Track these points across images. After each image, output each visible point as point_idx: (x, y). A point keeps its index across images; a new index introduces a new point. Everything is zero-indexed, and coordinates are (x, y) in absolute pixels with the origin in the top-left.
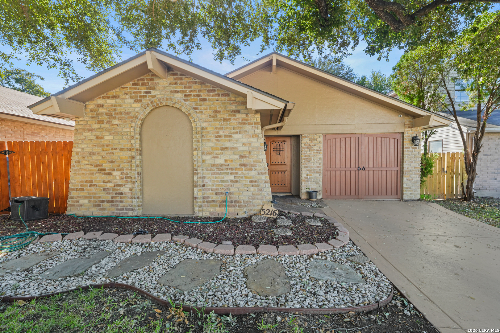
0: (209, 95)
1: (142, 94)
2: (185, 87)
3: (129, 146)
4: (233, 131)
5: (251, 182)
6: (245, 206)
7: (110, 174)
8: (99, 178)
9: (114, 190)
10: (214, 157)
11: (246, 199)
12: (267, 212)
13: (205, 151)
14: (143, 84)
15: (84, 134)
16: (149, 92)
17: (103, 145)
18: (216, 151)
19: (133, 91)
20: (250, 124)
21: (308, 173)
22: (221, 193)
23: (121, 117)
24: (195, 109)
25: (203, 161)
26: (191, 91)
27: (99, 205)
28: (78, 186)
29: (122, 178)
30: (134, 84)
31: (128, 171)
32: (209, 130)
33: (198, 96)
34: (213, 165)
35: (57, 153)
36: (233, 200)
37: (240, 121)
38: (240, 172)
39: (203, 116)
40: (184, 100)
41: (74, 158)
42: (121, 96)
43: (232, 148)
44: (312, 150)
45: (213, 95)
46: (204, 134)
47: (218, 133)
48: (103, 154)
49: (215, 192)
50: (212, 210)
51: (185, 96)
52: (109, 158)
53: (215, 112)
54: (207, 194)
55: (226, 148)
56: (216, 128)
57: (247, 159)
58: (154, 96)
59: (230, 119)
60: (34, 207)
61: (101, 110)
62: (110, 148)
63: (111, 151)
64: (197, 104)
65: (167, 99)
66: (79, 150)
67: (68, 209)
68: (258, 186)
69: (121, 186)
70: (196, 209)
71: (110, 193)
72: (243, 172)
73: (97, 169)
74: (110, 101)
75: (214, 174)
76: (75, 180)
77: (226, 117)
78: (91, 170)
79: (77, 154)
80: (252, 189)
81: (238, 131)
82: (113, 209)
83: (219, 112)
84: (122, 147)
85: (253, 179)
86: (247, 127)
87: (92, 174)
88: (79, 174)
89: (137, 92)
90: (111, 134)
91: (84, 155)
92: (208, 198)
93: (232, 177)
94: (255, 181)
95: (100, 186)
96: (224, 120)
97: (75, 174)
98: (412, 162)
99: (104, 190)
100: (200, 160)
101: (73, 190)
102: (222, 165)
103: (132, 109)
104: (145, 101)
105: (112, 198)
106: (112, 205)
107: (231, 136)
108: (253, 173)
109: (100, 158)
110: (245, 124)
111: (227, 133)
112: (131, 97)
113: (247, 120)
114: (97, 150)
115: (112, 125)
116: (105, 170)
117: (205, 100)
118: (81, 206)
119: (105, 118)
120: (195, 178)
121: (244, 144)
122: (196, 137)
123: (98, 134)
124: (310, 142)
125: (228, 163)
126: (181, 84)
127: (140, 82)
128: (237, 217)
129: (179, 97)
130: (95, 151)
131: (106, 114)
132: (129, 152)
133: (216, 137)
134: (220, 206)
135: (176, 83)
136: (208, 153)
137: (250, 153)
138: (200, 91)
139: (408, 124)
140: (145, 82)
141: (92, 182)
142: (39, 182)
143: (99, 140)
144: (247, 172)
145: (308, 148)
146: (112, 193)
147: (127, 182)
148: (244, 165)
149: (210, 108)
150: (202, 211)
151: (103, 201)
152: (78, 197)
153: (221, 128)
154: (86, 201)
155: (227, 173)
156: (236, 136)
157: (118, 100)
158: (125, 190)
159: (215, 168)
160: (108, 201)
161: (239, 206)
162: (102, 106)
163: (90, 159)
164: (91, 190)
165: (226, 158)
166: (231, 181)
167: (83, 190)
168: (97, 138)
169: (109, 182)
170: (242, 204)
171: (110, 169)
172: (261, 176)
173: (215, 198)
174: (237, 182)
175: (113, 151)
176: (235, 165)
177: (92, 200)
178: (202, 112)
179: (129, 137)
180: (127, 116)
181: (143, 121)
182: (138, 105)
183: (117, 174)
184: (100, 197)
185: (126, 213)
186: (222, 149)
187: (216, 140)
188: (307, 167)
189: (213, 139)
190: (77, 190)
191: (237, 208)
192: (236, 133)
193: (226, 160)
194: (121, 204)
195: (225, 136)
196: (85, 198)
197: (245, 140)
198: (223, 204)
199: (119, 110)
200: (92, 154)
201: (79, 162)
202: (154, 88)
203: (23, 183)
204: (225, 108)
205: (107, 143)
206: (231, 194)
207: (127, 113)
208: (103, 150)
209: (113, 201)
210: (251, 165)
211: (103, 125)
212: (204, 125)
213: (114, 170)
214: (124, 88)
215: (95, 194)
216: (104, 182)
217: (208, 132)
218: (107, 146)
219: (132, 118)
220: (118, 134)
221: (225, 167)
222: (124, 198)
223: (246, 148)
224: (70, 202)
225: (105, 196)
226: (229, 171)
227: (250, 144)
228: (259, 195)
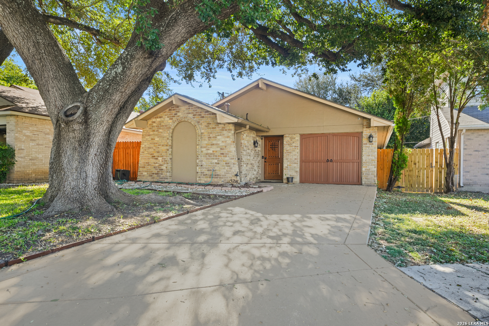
0: (205, 114)
1: (173, 115)
2: (194, 111)
3: (166, 144)
4: (217, 134)
5: (226, 163)
6: (223, 178)
7: (157, 159)
8: (152, 161)
9: (159, 167)
10: (207, 149)
11: (223, 174)
12: (233, 181)
13: (203, 146)
14: (174, 110)
15: (146, 137)
16: (177, 114)
17: (154, 143)
18: (208, 146)
19: (169, 113)
20: (226, 130)
21: (289, 163)
22: (210, 170)
23: (163, 128)
24: (198, 122)
25: (202, 152)
26: (196, 113)
27: (152, 176)
28: (142, 165)
29: (162, 161)
30: (170, 110)
31: (165, 157)
32: (205, 134)
33: (200, 115)
34: (207, 154)
35: (134, 148)
36: (216, 174)
37: (221, 129)
38: (220, 158)
39: (202, 126)
40: (193, 118)
41: (141, 150)
42: (163, 117)
43: (216, 144)
44: (291, 146)
45: (207, 115)
46: (202, 136)
47: (209, 135)
48: (154, 148)
49: (207, 170)
50: (206, 179)
51: (194, 115)
52: (157, 150)
53: (208, 124)
54: (204, 170)
55: (214, 144)
56: (208, 133)
57: (224, 150)
58: (179, 116)
59: (215, 128)
60: (124, 174)
61: (154, 124)
62: (157, 145)
63: (158, 146)
64: (199, 120)
65: (185, 117)
66: (144, 146)
67: (138, 177)
68: (229, 166)
69: (162, 165)
70: (198, 179)
71: (157, 169)
72: (222, 158)
73: (151, 156)
74: (158, 120)
75: (207, 159)
76: (141, 162)
77: (214, 127)
78: (148, 157)
79: (143, 148)
80: (226, 168)
81: (220, 134)
82: (158, 178)
83: (210, 124)
84: (163, 144)
85: (227, 162)
86: (225, 132)
87: (149, 159)
88: (143, 159)
89: (170, 114)
90: (158, 137)
91: (146, 149)
92: (204, 173)
93: (216, 161)
94: (228, 163)
95: (152, 165)
96: (213, 128)
97: (141, 159)
98: (369, 156)
99: (154, 167)
100: (200, 151)
101: (140, 167)
102: (211, 154)
103: (168, 124)
104: (174, 119)
105: (158, 172)
106: (158, 176)
107: (216, 137)
108: (227, 158)
109: (153, 150)
110: (223, 130)
111: (214, 136)
112: (168, 117)
113: (224, 128)
114: (152, 146)
115: (159, 132)
116: (155, 156)
117: (203, 117)
118: (144, 176)
119: (156, 129)
120: (197, 161)
121: (223, 142)
122: (198, 138)
123: (152, 137)
124: (290, 140)
125: (215, 153)
126: (192, 109)
127: (172, 109)
128: (219, 184)
129: (191, 116)
130: (151, 146)
131: (156, 126)
132: (166, 147)
133: (208, 138)
134: (210, 177)
135: (189, 109)
136: (204, 147)
137: (226, 147)
138: (201, 112)
139: (366, 125)
140: (175, 108)
141: (149, 163)
142: (126, 164)
143: (153, 141)
144: (224, 158)
145: (288, 145)
146: (158, 169)
147: (165, 163)
148: (223, 154)
149: (206, 122)
150: (200, 180)
151: (153, 174)
152: (143, 171)
153: (211, 133)
154: (146, 173)
155: (214, 159)
156: (218, 137)
157: (162, 119)
158: (164, 167)
159: (207, 156)
160: (156, 174)
161: (220, 178)
162: (155, 122)
163: (148, 151)
164: (148, 167)
165: (213, 150)
166: (216, 163)
167: (144, 167)
168: (152, 139)
169: (156, 163)
170: (221, 176)
171: (157, 156)
172: (231, 160)
173: (207, 173)
174: (219, 163)
175: (159, 146)
176: (218, 154)
177: (149, 173)
178: (201, 124)
179: (166, 139)
180: (166, 127)
181: (173, 129)
182: (171, 121)
183: (160, 159)
184: (152, 171)
185: (164, 180)
186: (212, 145)
187: (209, 140)
188: (288, 159)
189: (207, 139)
190: (142, 167)
191: (218, 179)
192: (219, 135)
193: (213, 151)
194: (162, 176)
195: (213, 137)
196: (146, 171)
197: (223, 140)
198: (211, 176)
199: (162, 124)
200: (149, 148)
201: (143, 152)
202: (179, 112)
203: (118, 164)
204: (213, 121)
205: (156, 142)
206: (215, 170)
207: (166, 126)
208: (154, 146)
209: (158, 174)
210: (226, 154)
211: (155, 133)
212: (203, 131)
213: (159, 157)
214: (165, 112)
215: (150, 169)
216: (154, 163)
217: (205, 135)
218: (156, 143)
219: (168, 128)
220: (161, 137)
221: (213, 155)
222: (163, 172)
223: (223, 144)
224: (139, 173)
225: (155, 171)
226: (215, 157)
227: (226, 142)
228: (230, 171)
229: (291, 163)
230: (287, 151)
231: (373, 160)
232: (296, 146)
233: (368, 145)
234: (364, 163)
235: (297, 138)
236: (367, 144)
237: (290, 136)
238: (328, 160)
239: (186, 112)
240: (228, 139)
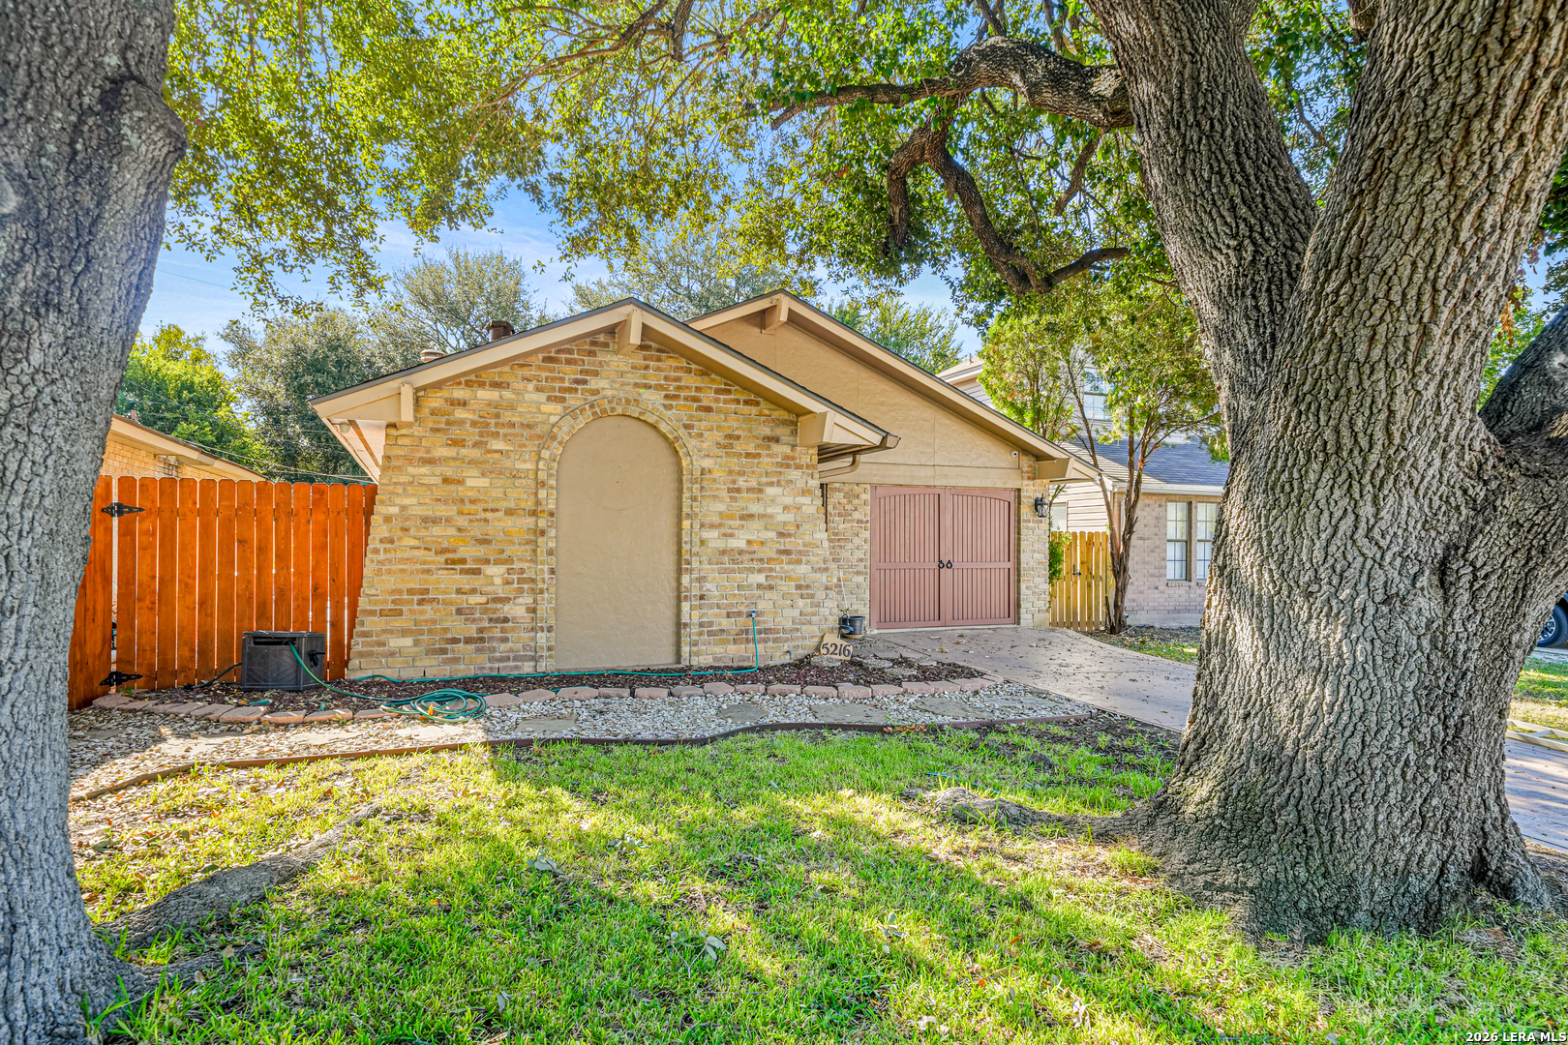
0: (717, 400)
1: (567, 385)
2: (666, 378)
3: (530, 505)
4: (764, 480)
5: (799, 587)
6: (787, 640)
7: (476, 572)
8: (447, 581)
9: (485, 611)
10: (725, 535)
11: (789, 625)
12: (832, 649)
13: (707, 521)
14: (569, 362)
15: (411, 470)
16: (585, 382)
17: (462, 501)
18: (730, 522)
19: (544, 374)
20: (798, 467)
21: (841, 574)
22: (739, 614)
23: (514, 435)
24: (686, 427)
25: (702, 542)
26: (679, 388)
27: (443, 651)
28: (385, 602)
29: (508, 583)
30: (551, 360)
31: (525, 565)
32: (716, 475)
33: (696, 399)
34: (724, 552)
36: (762, 627)
37: (779, 460)
38: (778, 568)
39: (705, 445)
40: (665, 406)
41: (379, 529)
42: (515, 385)
43: (762, 516)
44: (849, 521)
45: (726, 402)
46: (705, 484)
47: (734, 482)
48: (462, 521)
49: (725, 612)
50: (718, 650)
51: (667, 397)
52: (477, 531)
53: (729, 436)
54: (711, 614)
55: (751, 516)
56: (730, 472)
57: (793, 539)
58: (596, 392)
59: (758, 455)
60: (314, 655)
61: (460, 414)
62: (479, 507)
63: (483, 515)
64: (691, 417)
65: (628, 401)
66: (394, 510)
67: (354, 663)
68: (812, 596)
69: (506, 600)
70: (685, 649)
71: (474, 620)
72: (784, 567)
73: (442, 558)
75: (725, 571)
76: (378, 584)
77: (752, 450)
78: (424, 563)
79: (388, 519)
80: (801, 603)
81: (775, 480)
82: (482, 659)
83: (738, 438)
84: (512, 505)
85: (802, 583)
86: (794, 474)
87: (428, 571)
88: (389, 572)
89: (554, 379)
90: (483, 475)
91: (407, 524)
92: (711, 624)
93: (761, 578)
94: (808, 587)
95: (446, 603)
96: (748, 455)
97: (379, 573)
98: (1034, 551)
99: (459, 612)
100: (696, 540)
101: (372, 613)
102: (741, 552)
103: (541, 418)
104: (573, 400)
105: (481, 630)
106: (478, 650)
107: (760, 491)
108: (803, 569)
109: (452, 531)
110: (788, 466)
111: (754, 484)
112: (538, 389)
113: (793, 458)
114: (442, 511)
115: (489, 451)
116: (463, 561)
117: (708, 409)
118: (392, 654)
119: (472, 434)
120: (685, 579)
121: (786, 508)
122: (690, 489)
123: (449, 472)
124: (845, 501)
125: (755, 547)
126: (658, 369)
127: (563, 356)
128: (772, 663)
129: (653, 398)
130: (438, 514)
131: (474, 424)
132: (531, 520)
133: (730, 490)
134: (735, 642)
135: (647, 367)
136: (712, 526)
137: (798, 527)
138: (698, 389)
139: (1027, 472)
140: (576, 356)
141: (427, 591)
143: (452, 487)
144: (791, 567)
145: (840, 515)
146: (480, 620)
147: (521, 591)
148: (787, 552)
149: (719, 428)
150: (698, 654)
151: (455, 641)
152: (385, 631)
153: (741, 473)
154: (408, 641)
155: (751, 570)
156: (770, 491)
157: (507, 394)
158: (517, 610)
159: (726, 559)
160: (468, 641)
161: (775, 641)
162: (464, 404)
163: (423, 533)
164: (422, 612)
165: (750, 537)
166: (759, 586)
167: (400, 613)
168: (446, 481)
169: (473, 591)
170: (781, 635)
171: (477, 560)
172: (819, 575)
173: (725, 623)
174: (771, 587)
175: (489, 515)
176: (768, 552)
177: (425, 637)
178: (701, 435)
179: (532, 483)
180: (526, 432)
181: (565, 446)
182: (558, 408)
183: (495, 572)
184: (446, 630)
185: (516, 667)
186: (742, 518)
187: (731, 498)
188: (838, 560)
189: (724, 494)
190: (382, 613)
191: (770, 644)
192: (771, 484)
193: (749, 542)
194: (503, 647)
195: (749, 490)
196: (404, 633)
197: (788, 501)
198: (743, 636)
199: (507, 416)
200: (429, 521)
201: (392, 541)
202: (596, 374)
204: (750, 431)
205: (471, 494)
206: (759, 614)
207: (529, 426)
208: (460, 513)
209: (482, 640)
210: (800, 552)
211: (464, 451)
212: (707, 463)
213: (487, 562)
214: (522, 366)
215: (434, 622)
216: (459, 591)
217: (715, 480)
218: (473, 502)
219: (540, 437)
220: (501, 473)
221: (747, 557)
222: (513, 630)
223: (789, 517)
224: (359, 645)
225: (460, 627)
226: (756, 565)
227: (798, 509)
228: (814, 614)
231: (1042, 563)
232: (862, 521)
233: (1032, 525)
234: (1024, 570)
235: (864, 497)
236: (1029, 521)
237: (847, 488)
238: (940, 562)
239: (631, 378)
240: (806, 500)
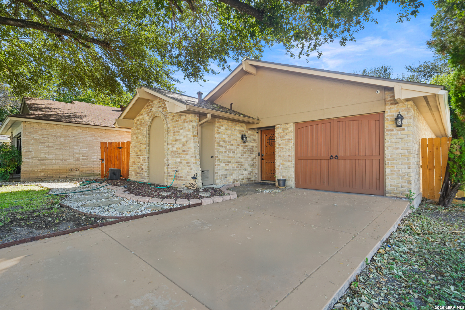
1: (149, 111)
2: (163, 103)
3: (145, 142)
4: (180, 128)
5: (187, 163)
6: (184, 180)
7: (140, 158)
8: (137, 160)
9: (140, 167)
10: (172, 146)
11: (185, 175)
12: (191, 185)
13: (169, 142)
14: (150, 105)
15: (134, 136)
16: (151, 109)
18: (173, 142)
19: (147, 110)
20: (187, 122)
21: (281, 161)
22: (175, 171)
23: (143, 126)
24: (166, 116)
25: (168, 149)
27: (136, 175)
28: (131, 164)
29: (143, 160)
30: (147, 106)
31: (144, 156)
32: (171, 128)
34: (172, 152)
36: (179, 175)
37: (183, 121)
39: (169, 120)
40: (162, 111)
41: (131, 149)
42: (143, 114)
43: (180, 140)
44: (284, 140)
46: (168, 132)
47: (174, 130)
48: (138, 147)
49: (172, 170)
50: (171, 181)
51: (163, 108)
52: (140, 149)
54: (170, 170)
55: (177, 140)
56: (173, 127)
57: (186, 147)
58: (153, 111)
59: (179, 120)
60: (113, 173)
61: (138, 122)
64: (166, 113)
65: (157, 112)
66: (132, 145)
67: (129, 176)
68: (190, 166)
69: (142, 164)
70: (165, 180)
73: (136, 155)
74: (141, 117)
75: (173, 157)
76: (131, 161)
77: (177, 119)
80: (187, 168)
81: (182, 127)
82: (140, 178)
83: (175, 116)
84: (143, 142)
85: (188, 161)
86: (186, 125)
87: (135, 158)
88: (132, 158)
90: (140, 136)
91: (133, 148)
92: (170, 173)
93: (179, 160)
95: (137, 165)
99: (138, 167)
101: (130, 166)
102: (175, 151)
103: (146, 120)
104: (150, 115)
106: (140, 176)
108: (188, 157)
109: (137, 149)
110: (185, 122)
111: (178, 130)
112: (146, 114)
114: (136, 144)
115: (141, 130)
116: (138, 155)
118: (132, 175)
119: (139, 127)
120: (165, 160)
121: (184, 136)
123: (137, 136)
124: (282, 131)
125: (178, 150)
129: (161, 109)
131: (139, 124)
132: (145, 145)
134: (174, 179)
135: (160, 102)
136: (170, 144)
137: (187, 142)
139: (390, 100)
141: (135, 162)
144: (185, 156)
145: (281, 138)
146: (140, 169)
147: (144, 162)
148: (184, 151)
150: (167, 182)
151: (137, 173)
152: (131, 170)
153: (175, 127)
154: (133, 173)
155: (177, 157)
156: (181, 131)
157: (143, 116)
158: (143, 167)
159: (172, 154)
160: (139, 173)
161: (182, 180)
162: (138, 120)
163: (135, 150)
164: (135, 166)
165: (177, 147)
166: (179, 162)
167: (132, 166)
168: (137, 138)
169: (139, 162)
170: (183, 178)
172: (191, 159)
173: (172, 173)
174: (181, 163)
175: (141, 145)
176: (181, 151)
177: (135, 172)
178: (168, 117)
179: (145, 136)
180: (145, 125)
181: (150, 126)
182: (148, 117)
185: (144, 180)
186: (175, 141)
187: (173, 135)
188: (280, 156)
189: (172, 134)
192: (181, 129)
194: (142, 175)
195: (177, 132)
196: (133, 171)
197: (184, 134)
199: (143, 121)
200: (135, 147)
201: (132, 152)
202: (153, 107)
205: (139, 140)
206: (178, 171)
207: (145, 123)
208: (138, 145)
210: (187, 151)
211: (138, 131)
212: (169, 126)
213: (141, 155)
214: (144, 109)
217: (170, 130)
218: (139, 142)
220: (142, 135)
221: (176, 153)
222: (143, 171)
223: (185, 139)
224: (129, 173)
225: (138, 170)
226: (178, 155)
227: (187, 136)
228: (190, 172)
229: (284, 161)
230: (279, 145)
231: (405, 156)
232: (289, 139)
233: (395, 132)
234: (388, 160)
235: (290, 129)
236: (392, 130)
237: (283, 126)
238: (332, 156)
239: (158, 106)
240: (188, 133)
